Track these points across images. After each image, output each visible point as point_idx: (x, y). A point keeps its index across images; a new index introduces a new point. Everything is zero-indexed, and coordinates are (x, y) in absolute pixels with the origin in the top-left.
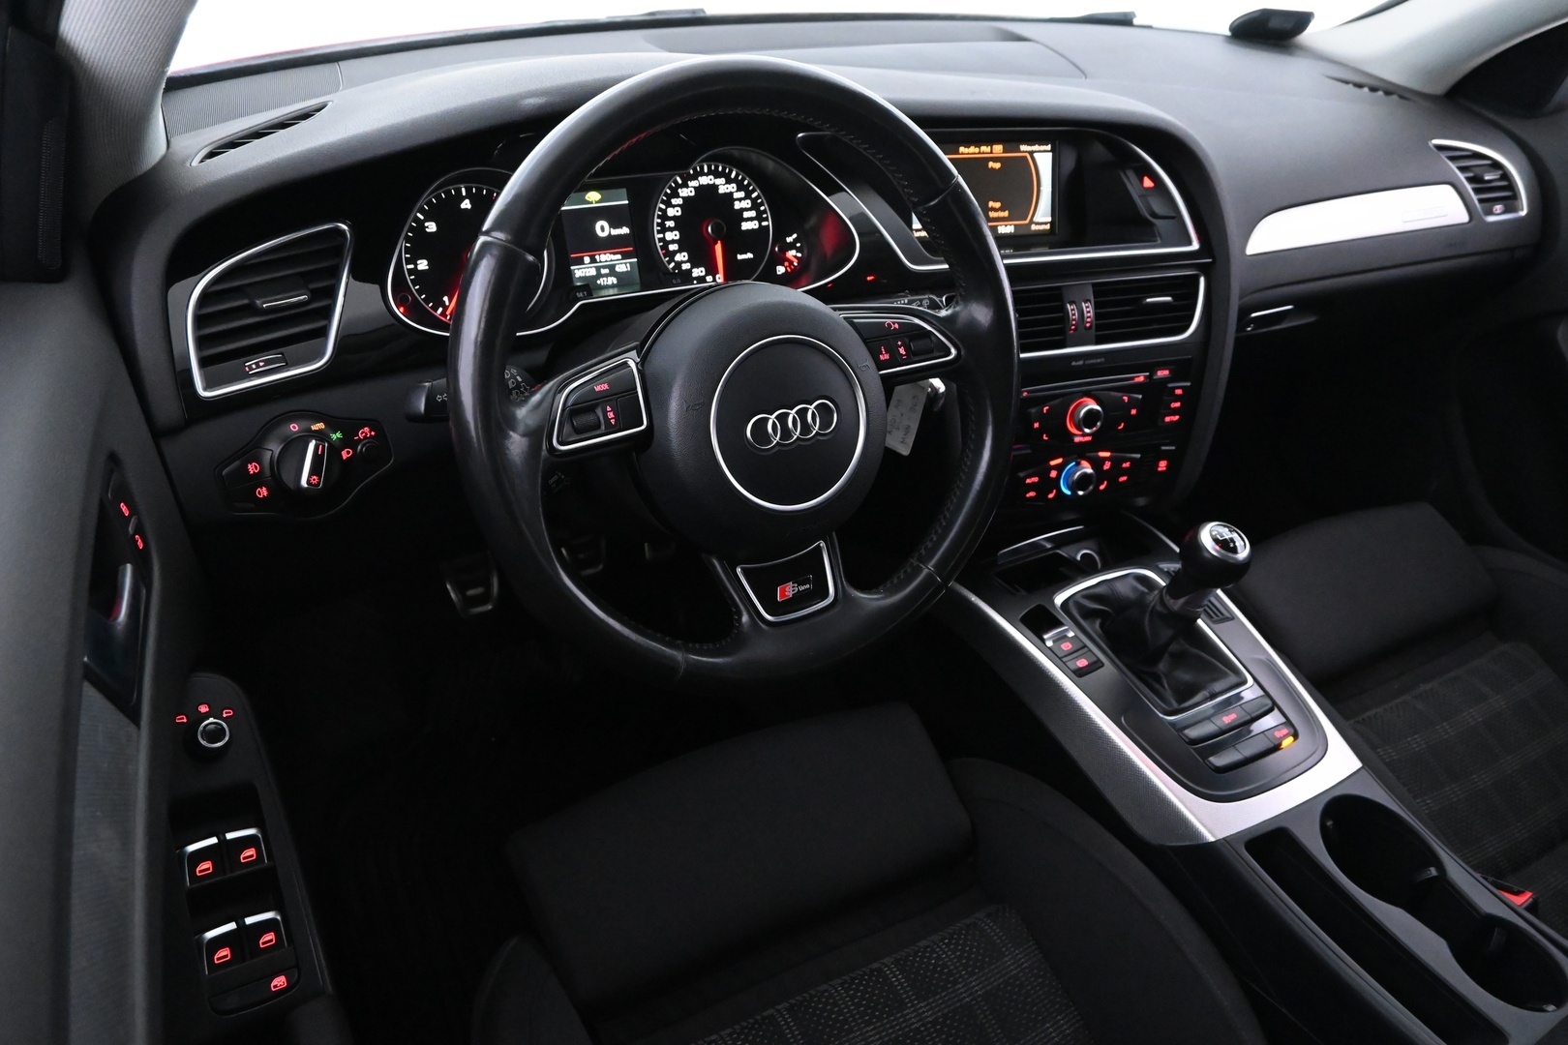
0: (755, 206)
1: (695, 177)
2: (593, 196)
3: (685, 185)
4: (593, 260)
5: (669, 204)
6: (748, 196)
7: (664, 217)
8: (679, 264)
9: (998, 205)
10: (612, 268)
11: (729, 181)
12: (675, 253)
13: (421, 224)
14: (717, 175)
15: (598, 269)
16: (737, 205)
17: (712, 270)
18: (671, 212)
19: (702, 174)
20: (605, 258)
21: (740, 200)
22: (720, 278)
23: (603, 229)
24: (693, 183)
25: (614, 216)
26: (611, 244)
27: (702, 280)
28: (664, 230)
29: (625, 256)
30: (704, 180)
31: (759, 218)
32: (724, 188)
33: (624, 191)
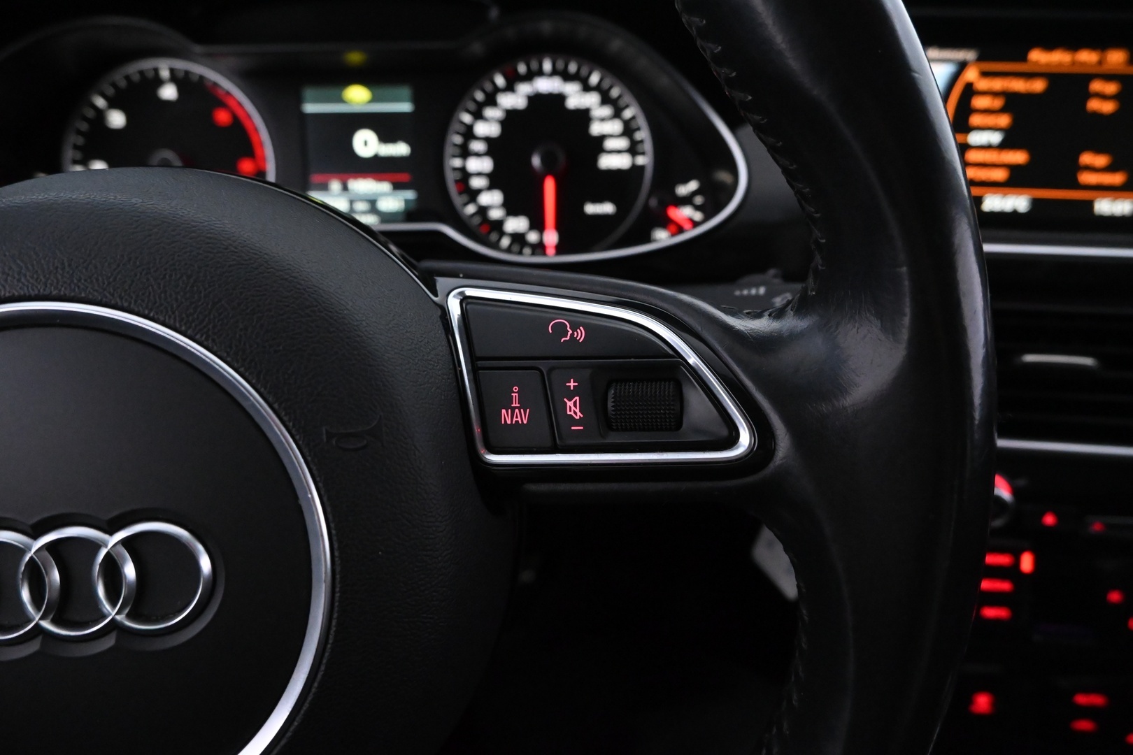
0: (628, 131)
1: (529, 77)
2: (357, 96)
3: (510, 88)
4: (345, 188)
5: (478, 116)
6: (617, 114)
7: (469, 134)
8: (483, 210)
9: (1101, 160)
10: (373, 203)
11: (587, 88)
12: (478, 191)
13: (100, 115)
14: (567, 77)
15: (351, 202)
16: (596, 129)
17: (538, 224)
18: (482, 129)
19: (540, 73)
20: (363, 186)
21: (603, 120)
22: (551, 238)
23: (366, 143)
24: (524, 89)
25: (386, 127)
26: (377, 167)
27: (518, 238)
28: (465, 153)
29: (398, 186)
30: (545, 85)
31: (633, 150)
32: (576, 98)
33: (406, 91)
